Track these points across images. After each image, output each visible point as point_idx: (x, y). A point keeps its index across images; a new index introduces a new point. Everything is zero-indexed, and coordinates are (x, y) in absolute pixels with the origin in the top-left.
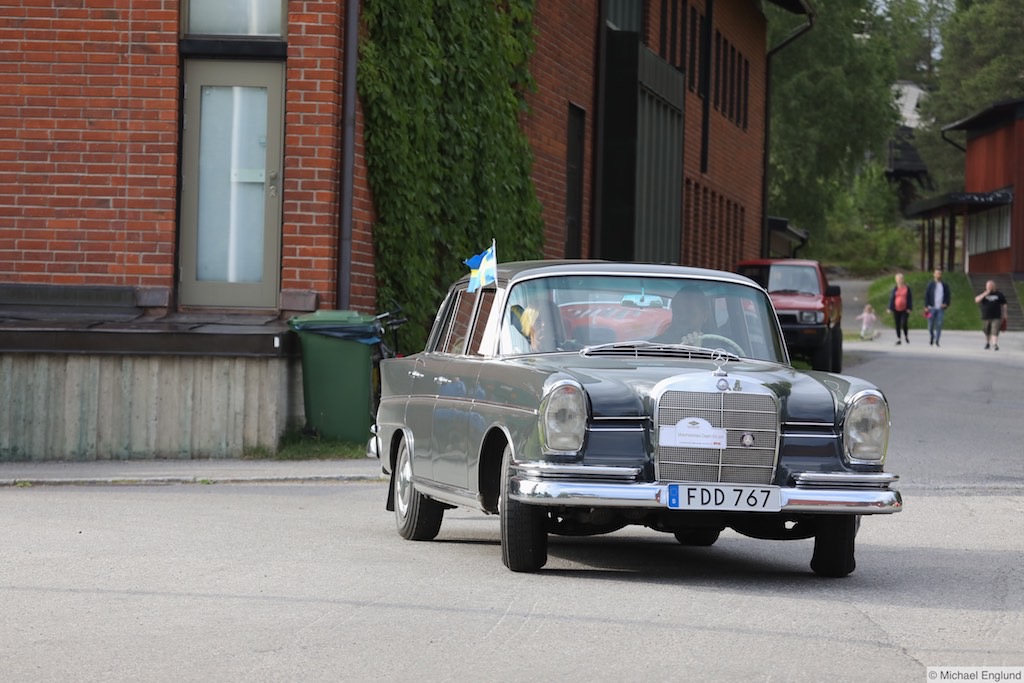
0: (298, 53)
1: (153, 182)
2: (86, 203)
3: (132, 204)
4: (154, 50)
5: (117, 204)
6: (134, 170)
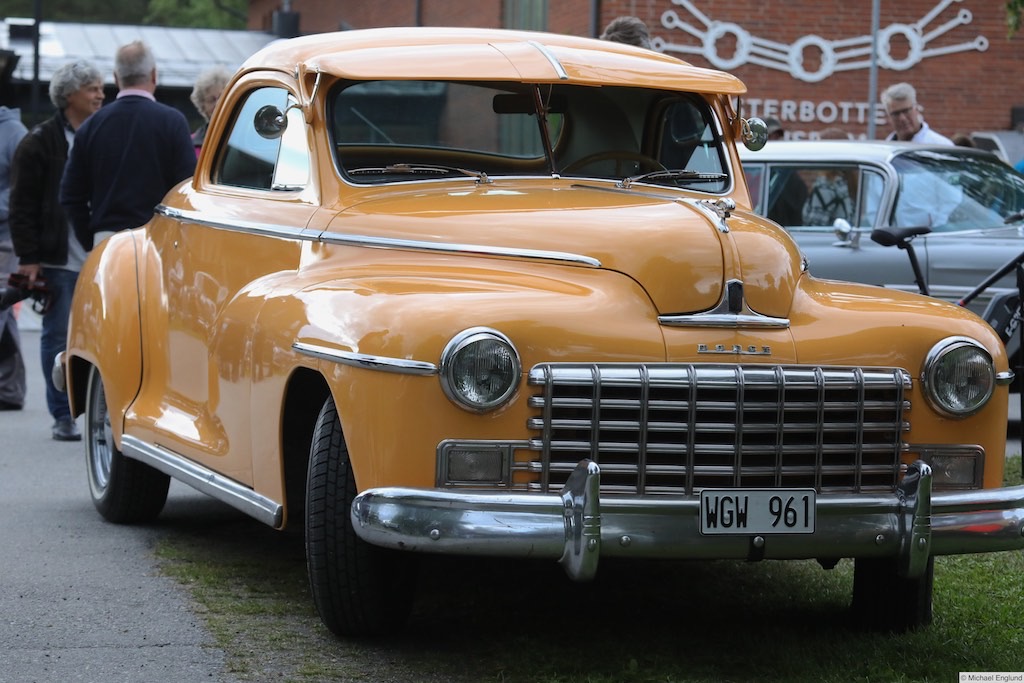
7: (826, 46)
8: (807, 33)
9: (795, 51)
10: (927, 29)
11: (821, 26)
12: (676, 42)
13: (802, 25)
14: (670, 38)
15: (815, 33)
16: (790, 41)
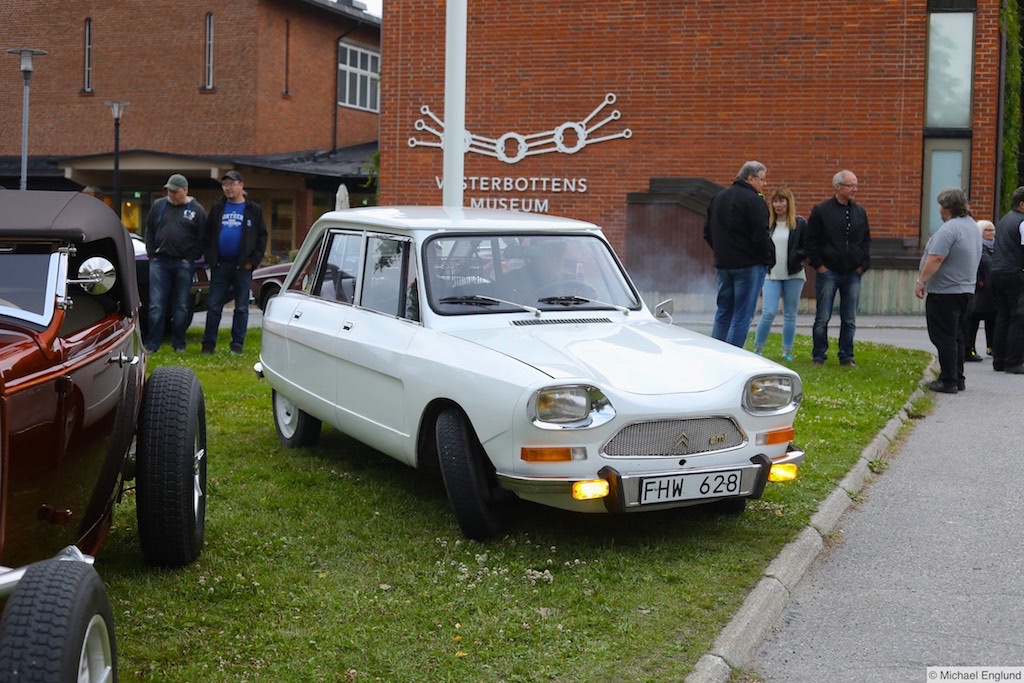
0: (978, 135)
1: (911, 192)
2: (881, 201)
3: (902, 202)
4: (913, 134)
5: (895, 202)
6: (902, 187)
7: (521, 139)
8: (510, 131)
9: (500, 143)
10: (589, 125)
11: (518, 125)
12: (425, 140)
13: (506, 125)
14: (422, 137)
15: (514, 130)
16: (498, 136)
